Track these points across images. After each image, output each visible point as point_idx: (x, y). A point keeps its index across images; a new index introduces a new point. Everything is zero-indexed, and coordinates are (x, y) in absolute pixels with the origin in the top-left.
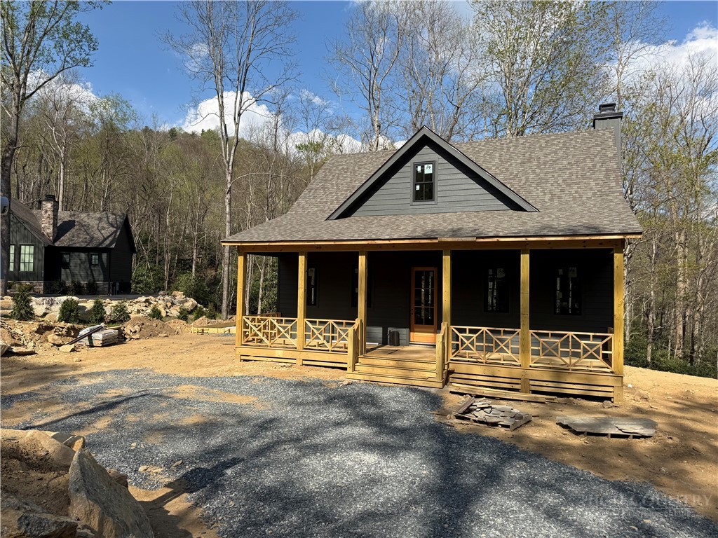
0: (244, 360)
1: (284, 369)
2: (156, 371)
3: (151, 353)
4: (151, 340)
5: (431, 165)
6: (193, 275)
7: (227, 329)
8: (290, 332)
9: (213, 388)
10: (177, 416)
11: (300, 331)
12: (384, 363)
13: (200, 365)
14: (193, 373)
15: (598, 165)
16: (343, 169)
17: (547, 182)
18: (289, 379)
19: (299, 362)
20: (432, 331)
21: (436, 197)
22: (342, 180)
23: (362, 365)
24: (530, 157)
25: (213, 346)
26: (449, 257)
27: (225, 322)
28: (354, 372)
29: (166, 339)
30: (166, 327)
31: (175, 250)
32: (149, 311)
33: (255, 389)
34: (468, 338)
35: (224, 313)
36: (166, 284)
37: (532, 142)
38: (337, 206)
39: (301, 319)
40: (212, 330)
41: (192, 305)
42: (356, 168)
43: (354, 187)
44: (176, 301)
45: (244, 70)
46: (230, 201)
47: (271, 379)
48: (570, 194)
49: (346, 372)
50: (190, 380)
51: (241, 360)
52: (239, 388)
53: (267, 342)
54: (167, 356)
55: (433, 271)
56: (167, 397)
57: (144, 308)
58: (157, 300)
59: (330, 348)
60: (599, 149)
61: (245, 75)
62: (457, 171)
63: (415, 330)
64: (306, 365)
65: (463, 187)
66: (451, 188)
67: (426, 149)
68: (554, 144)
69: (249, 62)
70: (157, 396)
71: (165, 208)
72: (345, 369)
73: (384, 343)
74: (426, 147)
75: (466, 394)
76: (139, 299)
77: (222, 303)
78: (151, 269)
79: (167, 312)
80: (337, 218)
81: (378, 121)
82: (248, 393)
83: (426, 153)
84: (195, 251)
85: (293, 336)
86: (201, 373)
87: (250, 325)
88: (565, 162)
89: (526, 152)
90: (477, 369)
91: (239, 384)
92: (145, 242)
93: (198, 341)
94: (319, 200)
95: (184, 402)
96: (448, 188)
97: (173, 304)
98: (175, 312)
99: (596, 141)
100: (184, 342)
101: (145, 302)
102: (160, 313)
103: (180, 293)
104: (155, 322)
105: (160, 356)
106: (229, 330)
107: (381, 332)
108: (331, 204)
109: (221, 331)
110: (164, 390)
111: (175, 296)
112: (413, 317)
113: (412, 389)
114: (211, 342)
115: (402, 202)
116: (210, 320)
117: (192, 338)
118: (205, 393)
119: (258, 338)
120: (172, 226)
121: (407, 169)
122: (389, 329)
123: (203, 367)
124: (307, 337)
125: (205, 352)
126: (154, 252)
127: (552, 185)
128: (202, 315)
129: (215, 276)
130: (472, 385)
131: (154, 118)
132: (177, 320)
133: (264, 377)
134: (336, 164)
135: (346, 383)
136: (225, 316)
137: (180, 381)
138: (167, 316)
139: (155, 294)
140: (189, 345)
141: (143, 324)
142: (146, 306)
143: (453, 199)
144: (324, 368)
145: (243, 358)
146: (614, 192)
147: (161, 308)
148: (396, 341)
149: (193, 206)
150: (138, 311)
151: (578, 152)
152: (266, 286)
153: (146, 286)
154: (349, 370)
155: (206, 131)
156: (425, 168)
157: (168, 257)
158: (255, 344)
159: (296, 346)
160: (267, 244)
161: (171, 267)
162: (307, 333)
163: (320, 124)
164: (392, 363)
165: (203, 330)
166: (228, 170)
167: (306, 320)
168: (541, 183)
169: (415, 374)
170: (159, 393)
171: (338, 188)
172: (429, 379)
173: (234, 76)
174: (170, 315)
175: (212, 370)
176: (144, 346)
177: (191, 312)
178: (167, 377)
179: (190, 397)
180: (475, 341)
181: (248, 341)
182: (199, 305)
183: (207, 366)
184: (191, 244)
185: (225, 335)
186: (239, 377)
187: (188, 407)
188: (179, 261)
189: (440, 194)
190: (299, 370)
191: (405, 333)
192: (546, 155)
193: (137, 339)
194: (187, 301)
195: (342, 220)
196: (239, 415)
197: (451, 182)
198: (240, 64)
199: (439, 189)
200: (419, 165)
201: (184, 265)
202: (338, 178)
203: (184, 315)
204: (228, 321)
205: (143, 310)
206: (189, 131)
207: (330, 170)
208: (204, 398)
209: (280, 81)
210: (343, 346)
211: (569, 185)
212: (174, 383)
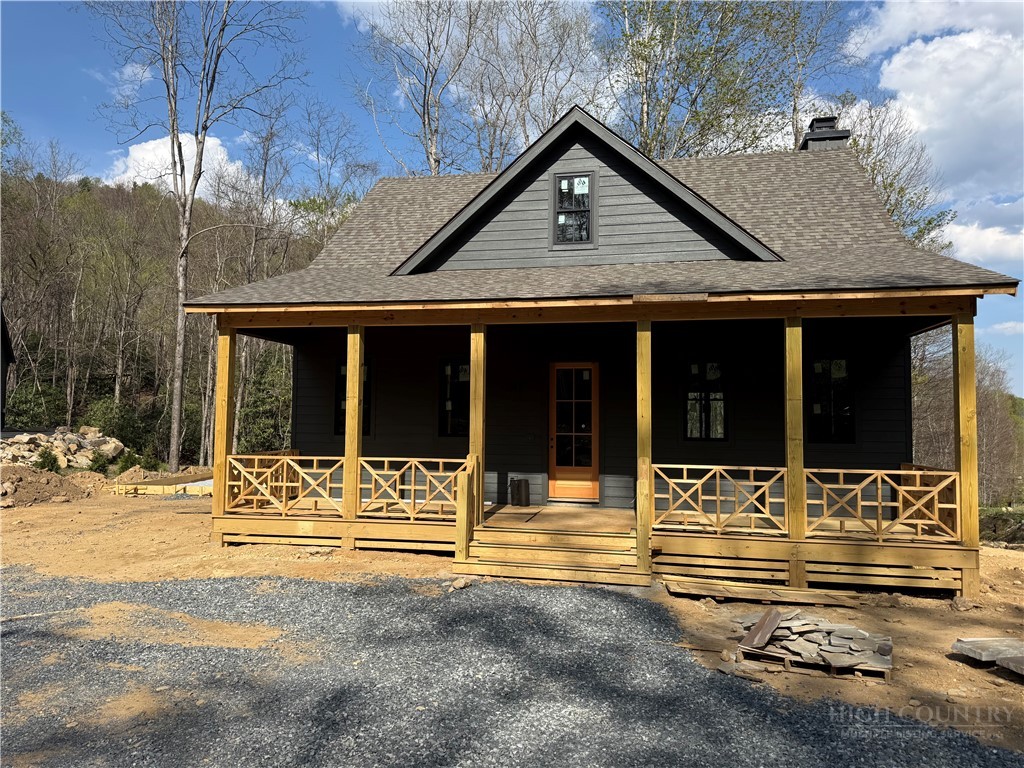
0: (231, 544)
1: (317, 559)
2: (40, 570)
3: (32, 534)
4: (36, 508)
5: (586, 180)
6: (117, 401)
7: (180, 487)
8: (328, 485)
9: (171, 607)
10: (85, 694)
11: (349, 481)
12: (524, 538)
13: (136, 556)
14: (122, 574)
15: (846, 199)
16: (405, 199)
17: (769, 221)
18: (336, 580)
19: (347, 544)
20: (589, 476)
21: (595, 236)
22: (406, 217)
23: (483, 544)
24: (728, 187)
25: (158, 516)
26: (649, 334)
27: (174, 475)
28: (470, 560)
29: (66, 507)
30: (65, 485)
31: (85, 362)
32: (35, 458)
33: (268, 608)
34: (685, 487)
35: (174, 461)
36: (68, 417)
37: (725, 165)
38: (403, 258)
39: (351, 458)
40: (152, 489)
41: (116, 448)
42: (429, 198)
43: (429, 227)
44: (86, 442)
45: (214, 56)
46: (185, 269)
47: (298, 582)
48: (815, 240)
49: (454, 560)
50: (115, 591)
51: (224, 543)
52: (232, 606)
53: (278, 505)
54: (66, 539)
55: (590, 370)
56: (63, 638)
57: (26, 454)
58: (51, 440)
59: (412, 515)
60: (838, 175)
61: (216, 64)
62: (632, 189)
63: (558, 475)
64: (361, 549)
65: (647, 218)
66: (624, 219)
67: (577, 150)
68: (761, 168)
69: (224, 44)
70: (37, 634)
71: (71, 293)
72: (451, 554)
73: (502, 501)
74: (577, 146)
75: (704, 597)
76: (18, 437)
77: (168, 445)
78: (44, 393)
79: (69, 461)
80: (412, 273)
81: (436, 154)
82: (254, 620)
83: (578, 157)
84: (120, 362)
85: (335, 493)
86: (139, 572)
87: (243, 473)
88: (789, 194)
89: (719, 179)
90: (705, 546)
91: (228, 597)
92: (33, 348)
93: (129, 508)
94: (367, 247)
95: (104, 650)
96: (618, 220)
97: (80, 447)
98: (83, 460)
99: (829, 164)
100: (101, 511)
101: (27, 443)
102: (55, 460)
103: (93, 429)
104: (45, 475)
105: (51, 539)
106: (185, 489)
107: (496, 481)
108: (392, 253)
109: (170, 490)
110: (54, 619)
111: (83, 435)
112: (553, 453)
113: (595, 590)
114: (152, 510)
115: (533, 246)
116: (148, 473)
117: (115, 504)
118: (154, 622)
119: (259, 497)
120: (81, 323)
121: (543, 184)
122: (511, 475)
123: (144, 559)
124: (364, 493)
125: (145, 528)
126: (47, 364)
127: (779, 226)
128: (133, 465)
129: (154, 405)
130: (696, 576)
131: (52, 147)
132: (88, 473)
133: (280, 578)
134: (391, 191)
135: (460, 583)
136: (174, 467)
137: (95, 593)
138: (69, 466)
139: (49, 430)
140: (111, 517)
141: (21, 480)
142: (30, 450)
143: (626, 240)
144: (399, 555)
145: (228, 538)
146: (888, 237)
147: (57, 452)
148: (524, 498)
149: (118, 289)
150: (15, 459)
151: (804, 180)
152: (246, 415)
153: (32, 420)
154: (459, 557)
155: (140, 184)
156: (576, 185)
157: (73, 373)
158: (254, 510)
159: (341, 512)
160: (282, 309)
161: (78, 391)
162: (363, 486)
163: (339, 156)
164: (541, 539)
165: (136, 490)
166: (184, 217)
167: (362, 460)
168: (758, 222)
169: (592, 559)
170: (41, 627)
171: (401, 229)
172: (622, 570)
173: (196, 66)
174: (76, 465)
175: (165, 565)
176: (19, 519)
177: (113, 461)
178: (65, 584)
179: (118, 634)
180: (700, 492)
181: (237, 506)
182: (127, 449)
183: (152, 558)
184: (114, 352)
185: (177, 497)
186: (226, 581)
187: (114, 666)
188: (93, 380)
189: (603, 231)
190: (350, 561)
191: (540, 482)
192: (754, 184)
193: (9, 507)
194: (105, 442)
195: (422, 276)
196: (249, 685)
197: (621, 210)
198: (207, 45)
199: (602, 221)
200: (564, 178)
201: (101, 386)
202: (398, 213)
203: (101, 465)
204: (180, 474)
205: (23, 457)
206: (111, 183)
207: (381, 201)
208: (153, 636)
209: (274, 81)
210: (439, 509)
211: (808, 226)
212: (79, 599)
